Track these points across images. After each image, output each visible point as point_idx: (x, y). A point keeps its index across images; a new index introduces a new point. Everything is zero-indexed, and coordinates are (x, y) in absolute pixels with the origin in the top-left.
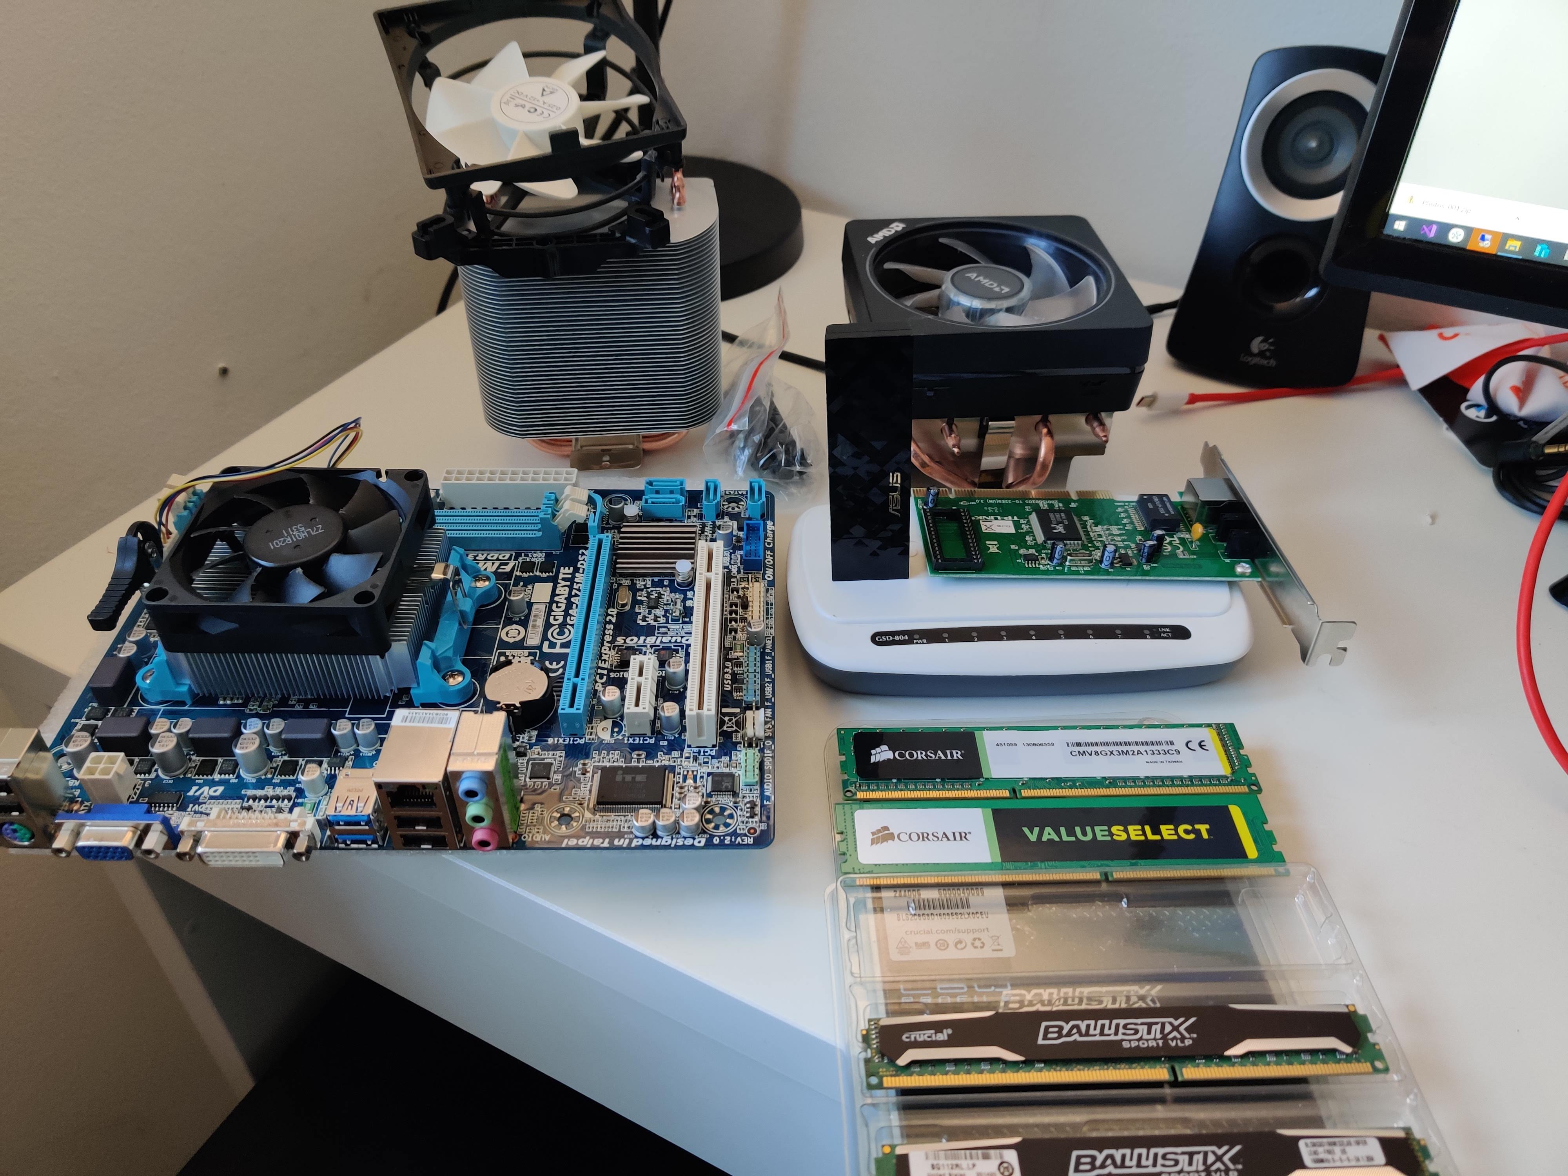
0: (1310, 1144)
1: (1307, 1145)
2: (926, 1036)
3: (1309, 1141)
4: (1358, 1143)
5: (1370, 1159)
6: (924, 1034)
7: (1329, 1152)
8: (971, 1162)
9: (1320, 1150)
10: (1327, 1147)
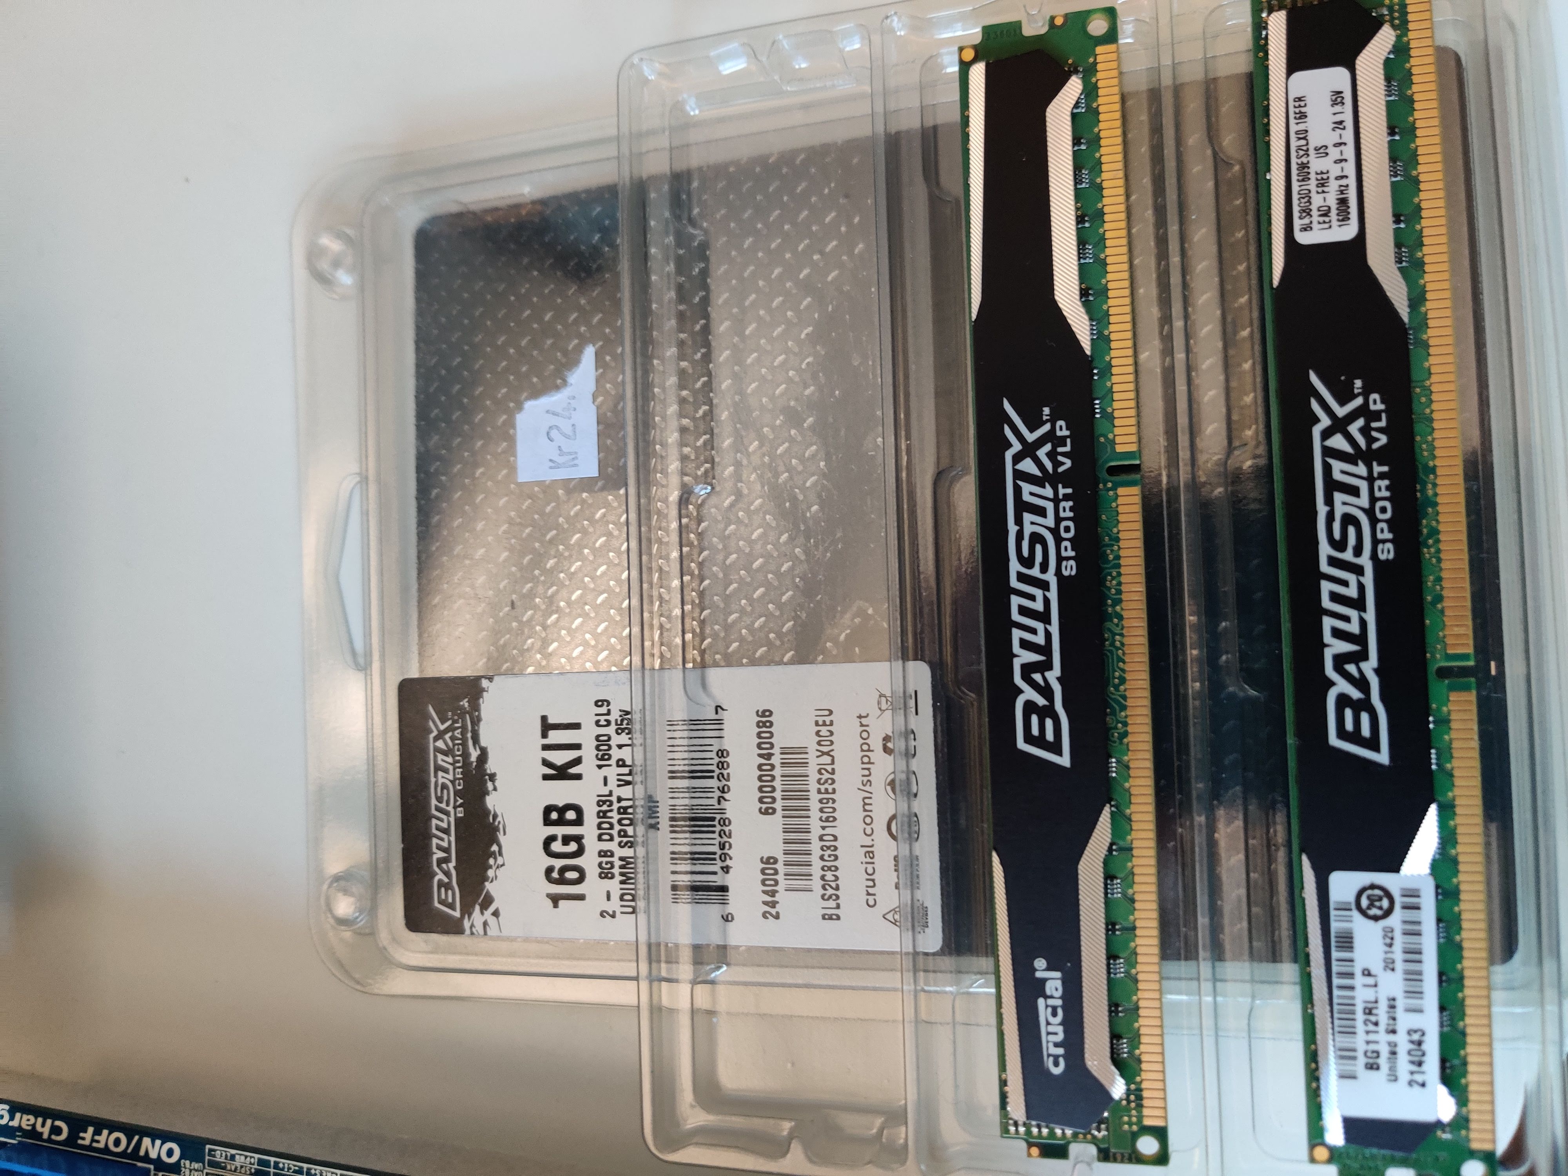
0: (1306, 221)
1: (1307, 228)
2: (1051, 1019)
3: (1297, 223)
4: (1302, 116)
5: (1337, 98)
6: (1048, 1023)
7: (1322, 183)
8: (1359, 980)
9: (1317, 201)
10: (1312, 184)
